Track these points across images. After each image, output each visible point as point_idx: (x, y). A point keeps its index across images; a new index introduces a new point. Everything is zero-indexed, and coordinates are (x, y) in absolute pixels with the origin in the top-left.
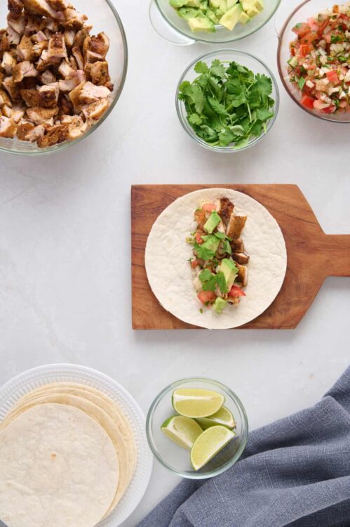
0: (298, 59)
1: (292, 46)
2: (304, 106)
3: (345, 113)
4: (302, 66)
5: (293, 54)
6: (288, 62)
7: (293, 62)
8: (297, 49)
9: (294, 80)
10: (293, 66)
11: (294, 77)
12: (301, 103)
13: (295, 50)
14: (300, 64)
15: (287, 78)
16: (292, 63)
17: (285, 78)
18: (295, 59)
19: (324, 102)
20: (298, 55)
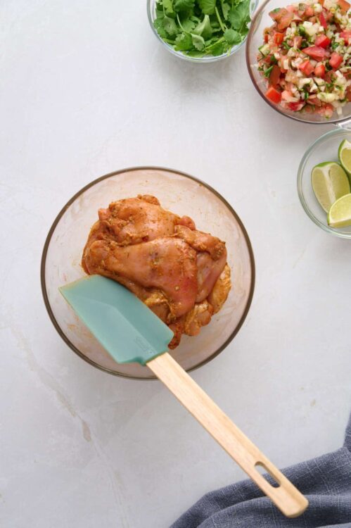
0: (270, 47)
1: (267, 33)
2: (268, 98)
3: (311, 114)
4: (273, 55)
5: (266, 41)
6: (259, 49)
7: (265, 49)
8: (272, 36)
9: (262, 69)
10: (264, 53)
11: (263, 66)
12: (265, 95)
13: (269, 37)
14: (271, 52)
15: (256, 66)
16: (263, 50)
17: (252, 66)
18: (267, 46)
19: (293, 96)
20: (271, 42)
